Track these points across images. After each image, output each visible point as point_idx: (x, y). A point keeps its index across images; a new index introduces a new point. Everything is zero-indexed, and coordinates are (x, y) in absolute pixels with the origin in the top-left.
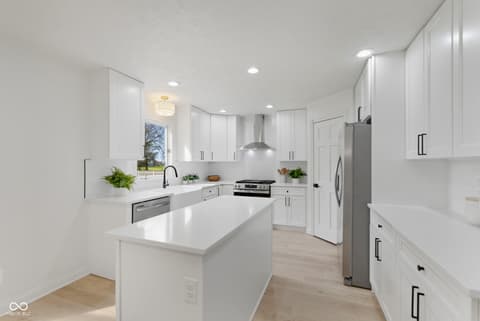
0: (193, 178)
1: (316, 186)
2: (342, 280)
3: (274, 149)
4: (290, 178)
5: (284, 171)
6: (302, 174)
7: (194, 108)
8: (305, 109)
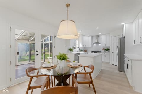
0: (81, 50)
1: (112, 52)
2: (118, 70)
3: (101, 44)
4: (105, 51)
5: (104, 49)
6: (109, 50)
7: (82, 35)
8: (110, 34)
